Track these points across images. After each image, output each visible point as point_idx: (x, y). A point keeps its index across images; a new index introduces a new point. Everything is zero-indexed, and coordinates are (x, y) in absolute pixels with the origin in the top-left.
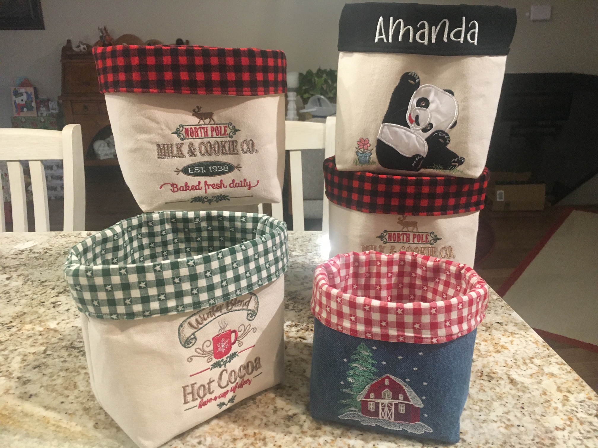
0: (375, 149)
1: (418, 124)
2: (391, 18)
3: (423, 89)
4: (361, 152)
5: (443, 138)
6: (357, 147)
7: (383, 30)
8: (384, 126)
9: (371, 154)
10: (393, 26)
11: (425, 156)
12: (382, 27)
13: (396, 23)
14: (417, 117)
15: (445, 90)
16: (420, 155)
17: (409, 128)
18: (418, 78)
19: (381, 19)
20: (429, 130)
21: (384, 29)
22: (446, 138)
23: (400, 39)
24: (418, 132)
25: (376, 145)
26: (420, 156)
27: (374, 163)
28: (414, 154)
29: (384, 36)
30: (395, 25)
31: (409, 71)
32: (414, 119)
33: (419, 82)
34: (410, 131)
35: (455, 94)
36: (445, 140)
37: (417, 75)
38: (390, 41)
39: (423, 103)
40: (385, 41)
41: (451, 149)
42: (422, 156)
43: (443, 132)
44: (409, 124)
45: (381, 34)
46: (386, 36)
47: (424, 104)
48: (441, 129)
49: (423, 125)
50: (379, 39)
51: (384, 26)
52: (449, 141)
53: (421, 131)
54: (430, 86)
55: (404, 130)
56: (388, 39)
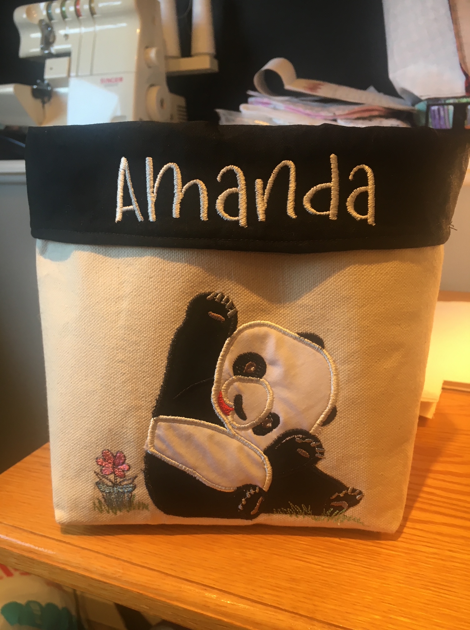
0: (141, 477)
1: (243, 416)
2: (149, 161)
3: (247, 332)
4: (110, 484)
5: (306, 446)
6: (98, 470)
7: (131, 191)
8: (156, 422)
9: (135, 487)
10: (154, 181)
11: (265, 489)
12: (129, 184)
13: (162, 172)
14: (238, 399)
15: (301, 335)
16: (254, 487)
17: (222, 424)
18: (232, 306)
19: (124, 162)
20: (270, 430)
21: (133, 187)
22: (314, 448)
23: (176, 212)
24: (243, 433)
25: (143, 466)
26: (255, 489)
27: (144, 506)
28: (240, 485)
29: (134, 206)
30: (159, 176)
31: (207, 290)
32: (230, 403)
33: (235, 315)
34: (223, 432)
35: (327, 344)
36: (312, 451)
37: (228, 300)
38: (152, 217)
39: (252, 366)
40: (140, 218)
41: (328, 472)
42: (260, 489)
43: (306, 434)
44: (222, 416)
45: (127, 201)
46: (140, 206)
47: (252, 369)
48: (299, 427)
49: (253, 417)
50: (124, 213)
51: (132, 180)
52: (322, 453)
53: (250, 431)
54: (263, 325)
55: (209, 431)
56: (145, 213)
